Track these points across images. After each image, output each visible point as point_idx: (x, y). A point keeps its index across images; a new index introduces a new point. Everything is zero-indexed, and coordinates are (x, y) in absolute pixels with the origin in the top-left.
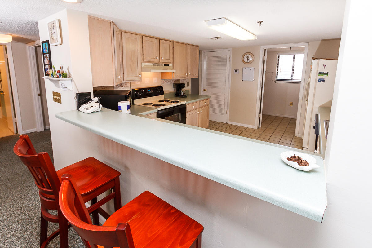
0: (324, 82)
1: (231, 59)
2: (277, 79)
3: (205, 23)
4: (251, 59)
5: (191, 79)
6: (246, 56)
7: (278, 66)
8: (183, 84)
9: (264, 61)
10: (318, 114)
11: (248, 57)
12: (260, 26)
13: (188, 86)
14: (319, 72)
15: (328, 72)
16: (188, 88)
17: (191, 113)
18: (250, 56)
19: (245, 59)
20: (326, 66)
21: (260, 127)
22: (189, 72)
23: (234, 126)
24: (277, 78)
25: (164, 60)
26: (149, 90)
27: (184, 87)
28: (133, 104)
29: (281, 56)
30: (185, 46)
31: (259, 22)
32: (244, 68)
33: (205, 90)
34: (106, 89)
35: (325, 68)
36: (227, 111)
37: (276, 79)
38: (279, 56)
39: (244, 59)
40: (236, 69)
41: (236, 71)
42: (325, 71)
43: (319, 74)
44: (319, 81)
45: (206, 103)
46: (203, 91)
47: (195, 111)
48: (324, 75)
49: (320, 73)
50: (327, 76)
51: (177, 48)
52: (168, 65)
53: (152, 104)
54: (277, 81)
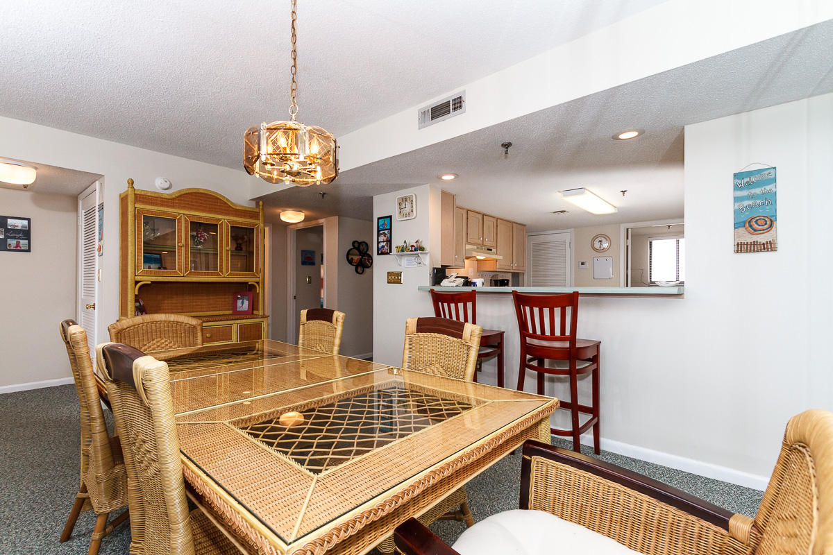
1: (573, 246)
2: (651, 280)
3: (560, 194)
4: (605, 245)
6: (597, 240)
7: (650, 257)
8: (506, 280)
9: (627, 246)
11: (600, 241)
12: (623, 196)
18: (604, 240)
19: (597, 245)
22: (514, 262)
24: (651, 278)
25: (488, 242)
29: (654, 243)
30: (509, 225)
31: (622, 192)
32: (595, 259)
37: (649, 280)
38: (651, 243)
39: (595, 245)
40: (583, 261)
41: (583, 264)
51: (501, 227)
52: (491, 250)
54: (650, 284)
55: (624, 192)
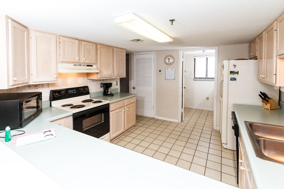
0: (236, 80)
1: (155, 61)
2: (195, 78)
4: (171, 60)
5: (120, 78)
6: (167, 58)
7: (195, 67)
8: (110, 83)
9: (183, 62)
10: (234, 112)
11: (169, 59)
12: (172, 24)
13: (117, 85)
14: (230, 71)
15: (238, 71)
16: (116, 87)
17: (115, 112)
18: (171, 58)
20: (236, 66)
21: (183, 121)
22: (115, 72)
23: (160, 120)
24: (195, 76)
25: (86, 61)
26: (72, 91)
27: (111, 87)
28: (51, 106)
31: (170, 20)
32: (166, 69)
33: (134, 88)
34: (13, 92)
35: (235, 68)
36: (154, 106)
38: (195, 59)
39: (166, 61)
40: (160, 69)
41: (160, 71)
42: (235, 70)
43: (230, 73)
44: (231, 80)
45: (131, 101)
46: (132, 89)
47: (120, 109)
48: (235, 74)
49: (232, 72)
50: (238, 75)
52: (92, 66)
53: (72, 105)
54: (195, 79)
55: (172, 21)
